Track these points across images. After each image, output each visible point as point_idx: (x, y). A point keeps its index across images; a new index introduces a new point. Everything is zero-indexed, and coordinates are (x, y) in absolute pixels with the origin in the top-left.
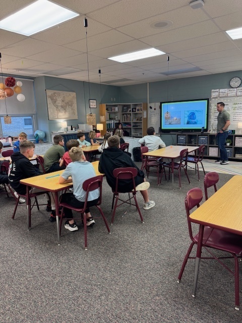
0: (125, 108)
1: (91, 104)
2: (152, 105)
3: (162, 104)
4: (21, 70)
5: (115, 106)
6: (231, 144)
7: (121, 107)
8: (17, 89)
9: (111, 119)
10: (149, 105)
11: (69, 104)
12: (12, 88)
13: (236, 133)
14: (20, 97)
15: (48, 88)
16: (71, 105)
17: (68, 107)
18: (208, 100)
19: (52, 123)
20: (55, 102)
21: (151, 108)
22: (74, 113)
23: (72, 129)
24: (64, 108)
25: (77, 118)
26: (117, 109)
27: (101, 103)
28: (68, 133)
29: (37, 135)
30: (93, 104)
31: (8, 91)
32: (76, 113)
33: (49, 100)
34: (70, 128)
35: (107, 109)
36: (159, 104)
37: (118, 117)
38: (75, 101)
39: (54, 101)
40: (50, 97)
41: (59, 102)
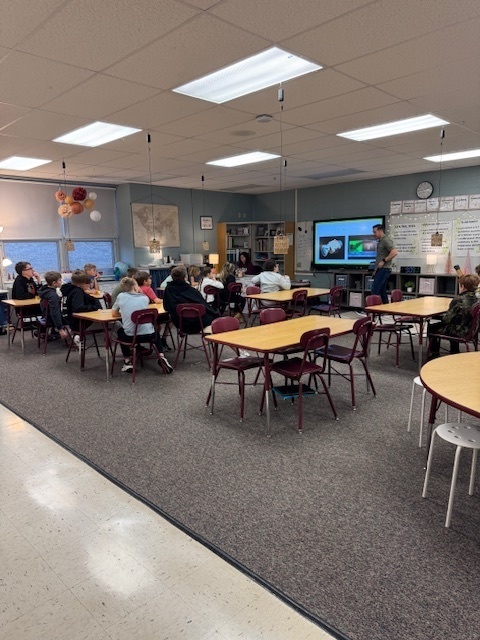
0: (261, 229)
1: (203, 223)
2: (302, 225)
3: (317, 224)
4: (95, 177)
5: (245, 226)
6: (414, 291)
7: (255, 228)
8: (88, 204)
9: (235, 247)
10: (297, 225)
11: (168, 224)
12: (81, 202)
13: (423, 272)
14: (94, 215)
15: (135, 200)
16: (170, 226)
17: (164, 229)
18: (383, 217)
19: (139, 252)
20: (146, 221)
21: (300, 229)
22: (174, 238)
23: (169, 262)
24: (159, 230)
25: (178, 245)
26: (246, 231)
27: (220, 222)
28: (163, 266)
29: (117, 269)
30: (207, 223)
31: (76, 206)
32: (178, 238)
33: (136, 219)
34: (166, 259)
35: (229, 231)
36: (311, 223)
37: (249, 244)
38: (176, 220)
39: (144, 220)
40: (137, 213)
41: (151, 221)
